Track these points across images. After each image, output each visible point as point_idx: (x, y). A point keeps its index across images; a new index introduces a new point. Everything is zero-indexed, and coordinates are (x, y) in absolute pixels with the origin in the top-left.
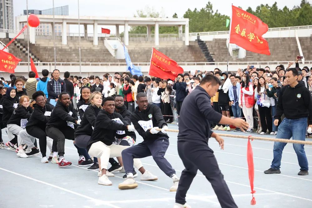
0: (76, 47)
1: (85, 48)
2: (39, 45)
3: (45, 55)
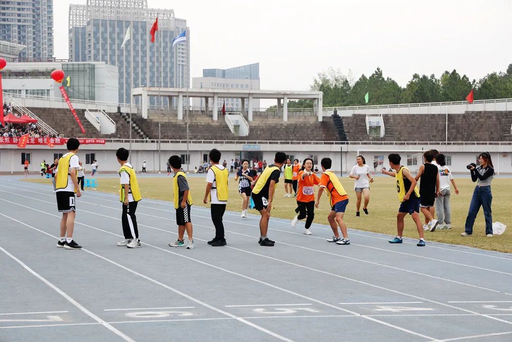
0: (192, 122)
1: (203, 124)
2: (152, 120)
3: (155, 131)
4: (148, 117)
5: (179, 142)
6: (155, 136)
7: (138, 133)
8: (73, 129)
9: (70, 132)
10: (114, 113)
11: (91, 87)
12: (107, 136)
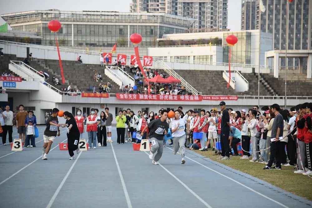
2: (282, 79)
4: (279, 76)
7: (269, 91)
8: (211, 87)
9: (209, 90)
10: (249, 74)
11: (247, 52)
12: (240, 93)
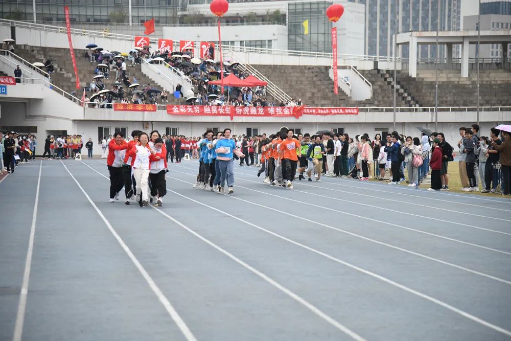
0: (482, 81)
1: (499, 82)
2: (423, 79)
3: (429, 94)
4: (417, 75)
5: (464, 110)
6: (428, 102)
7: (404, 98)
8: (313, 94)
9: (310, 98)
10: (369, 71)
11: (326, 35)
12: (360, 103)
